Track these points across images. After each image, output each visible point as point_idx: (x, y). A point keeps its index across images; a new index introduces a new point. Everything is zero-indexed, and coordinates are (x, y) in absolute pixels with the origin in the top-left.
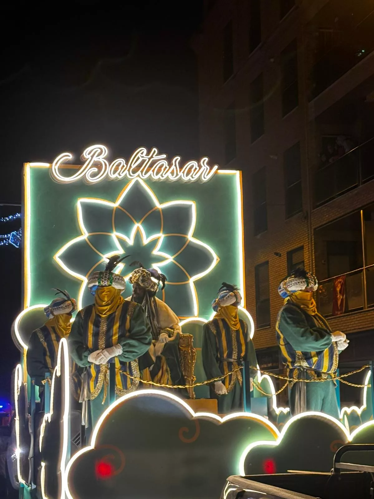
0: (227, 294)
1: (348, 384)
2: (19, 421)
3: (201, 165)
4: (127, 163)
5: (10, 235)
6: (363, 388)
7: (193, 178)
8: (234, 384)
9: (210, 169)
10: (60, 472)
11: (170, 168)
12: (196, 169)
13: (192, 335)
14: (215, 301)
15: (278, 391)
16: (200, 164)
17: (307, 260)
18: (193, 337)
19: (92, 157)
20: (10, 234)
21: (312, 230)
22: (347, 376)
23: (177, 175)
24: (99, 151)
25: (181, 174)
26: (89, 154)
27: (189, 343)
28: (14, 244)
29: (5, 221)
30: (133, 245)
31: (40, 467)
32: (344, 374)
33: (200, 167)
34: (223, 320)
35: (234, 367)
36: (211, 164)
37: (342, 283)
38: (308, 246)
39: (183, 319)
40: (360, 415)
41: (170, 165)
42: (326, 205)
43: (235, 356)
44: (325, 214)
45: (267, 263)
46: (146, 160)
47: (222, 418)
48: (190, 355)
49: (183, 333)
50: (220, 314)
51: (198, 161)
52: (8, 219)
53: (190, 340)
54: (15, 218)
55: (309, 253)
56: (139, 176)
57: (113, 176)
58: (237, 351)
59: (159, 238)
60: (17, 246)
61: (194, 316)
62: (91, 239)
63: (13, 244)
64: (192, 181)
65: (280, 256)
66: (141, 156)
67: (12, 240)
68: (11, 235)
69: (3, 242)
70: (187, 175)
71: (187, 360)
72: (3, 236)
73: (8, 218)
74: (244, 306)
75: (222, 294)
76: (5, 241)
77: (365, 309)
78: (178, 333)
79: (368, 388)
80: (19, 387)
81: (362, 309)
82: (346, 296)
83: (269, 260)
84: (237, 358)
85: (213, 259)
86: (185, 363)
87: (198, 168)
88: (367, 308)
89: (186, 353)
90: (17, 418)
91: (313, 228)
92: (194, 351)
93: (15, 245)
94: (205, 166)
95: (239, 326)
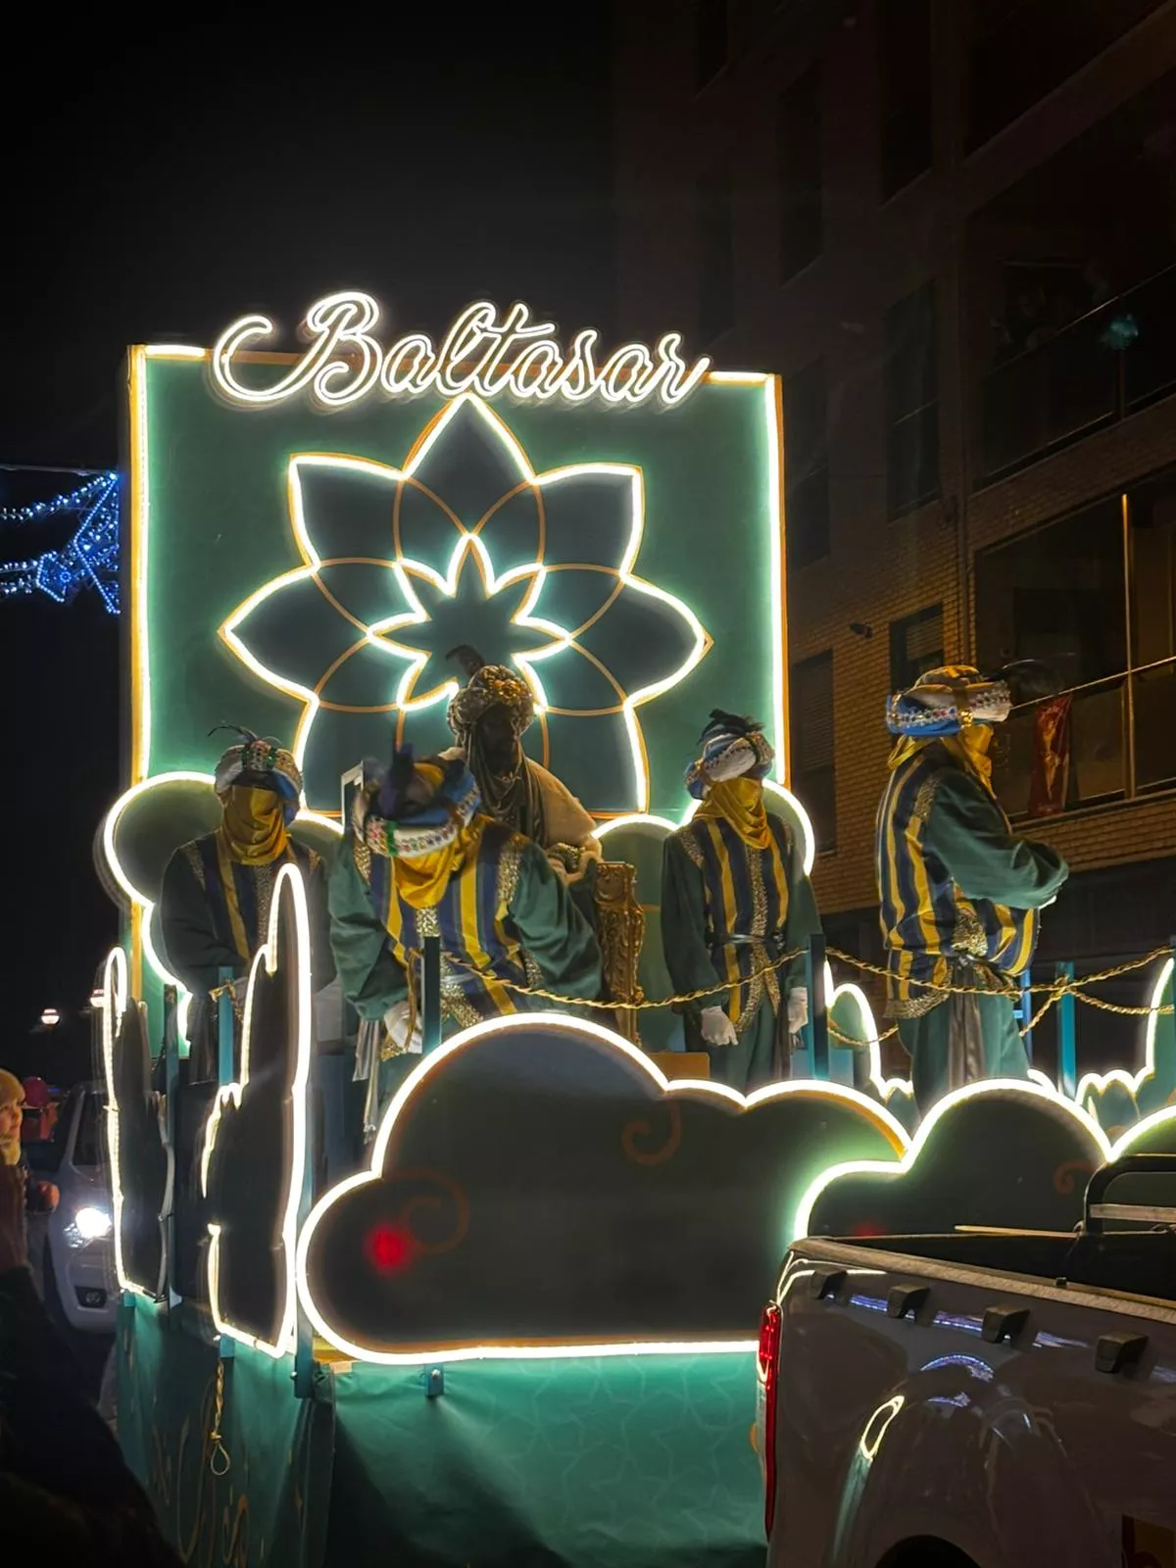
0: (729, 745)
1: (1099, 1005)
2: (117, 1114)
3: (659, 358)
4: (437, 349)
5: (39, 563)
6: (1146, 1016)
7: (634, 395)
8: (755, 1009)
9: (686, 370)
10: (281, 1244)
11: (566, 364)
12: (644, 367)
13: (632, 866)
14: (694, 767)
15: (887, 1031)
16: (658, 353)
17: (952, 647)
18: (635, 873)
19: (333, 328)
20: (38, 560)
21: (970, 555)
22: (1104, 977)
23: (587, 386)
24: (354, 310)
25: (597, 383)
26: (323, 320)
27: (624, 888)
28: (49, 591)
29: (22, 518)
30: (454, 596)
31: (206, 1240)
32: (1095, 974)
33: (657, 361)
34: (722, 823)
35: (756, 958)
36: (689, 355)
37: (1061, 718)
38: (956, 604)
39: (603, 820)
40: (1134, 1096)
41: (567, 355)
42: (1015, 479)
43: (759, 927)
44: (1011, 507)
45: (827, 655)
46: (495, 339)
47: (746, 1096)
48: (628, 923)
49: (606, 860)
50: (712, 806)
51: (652, 344)
52: (31, 514)
53: (626, 880)
54: (52, 509)
55: (959, 627)
56: (472, 388)
57: (394, 388)
58: (766, 912)
59: (531, 577)
60: (60, 596)
61: (635, 810)
62: (330, 576)
63: (46, 589)
64: (632, 403)
65: (869, 635)
66: (478, 327)
67: (44, 579)
68: (42, 562)
69: (17, 585)
70: (618, 387)
71: (617, 939)
72: (17, 565)
73: (31, 511)
74: (786, 780)
75: (712, 745)
76: (24, 581)
77: (1129, 797)
78: (592, 861)
79: (1160, 1017)
80: (119, 1015)
81: (1120, 796)
82: (1070, 757)
83: (835, 648)
84: (766, 933)
85: (693, 640)
86: (610, 948)
87: (650, 365)
88: (1137, 795)
89: (614, 920)
90: (112, 1109)
91: (972, 548)
92: (638, 912)
93: (52, 594)
94: (670, 360)
95: (768, 838)
